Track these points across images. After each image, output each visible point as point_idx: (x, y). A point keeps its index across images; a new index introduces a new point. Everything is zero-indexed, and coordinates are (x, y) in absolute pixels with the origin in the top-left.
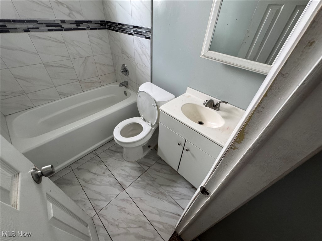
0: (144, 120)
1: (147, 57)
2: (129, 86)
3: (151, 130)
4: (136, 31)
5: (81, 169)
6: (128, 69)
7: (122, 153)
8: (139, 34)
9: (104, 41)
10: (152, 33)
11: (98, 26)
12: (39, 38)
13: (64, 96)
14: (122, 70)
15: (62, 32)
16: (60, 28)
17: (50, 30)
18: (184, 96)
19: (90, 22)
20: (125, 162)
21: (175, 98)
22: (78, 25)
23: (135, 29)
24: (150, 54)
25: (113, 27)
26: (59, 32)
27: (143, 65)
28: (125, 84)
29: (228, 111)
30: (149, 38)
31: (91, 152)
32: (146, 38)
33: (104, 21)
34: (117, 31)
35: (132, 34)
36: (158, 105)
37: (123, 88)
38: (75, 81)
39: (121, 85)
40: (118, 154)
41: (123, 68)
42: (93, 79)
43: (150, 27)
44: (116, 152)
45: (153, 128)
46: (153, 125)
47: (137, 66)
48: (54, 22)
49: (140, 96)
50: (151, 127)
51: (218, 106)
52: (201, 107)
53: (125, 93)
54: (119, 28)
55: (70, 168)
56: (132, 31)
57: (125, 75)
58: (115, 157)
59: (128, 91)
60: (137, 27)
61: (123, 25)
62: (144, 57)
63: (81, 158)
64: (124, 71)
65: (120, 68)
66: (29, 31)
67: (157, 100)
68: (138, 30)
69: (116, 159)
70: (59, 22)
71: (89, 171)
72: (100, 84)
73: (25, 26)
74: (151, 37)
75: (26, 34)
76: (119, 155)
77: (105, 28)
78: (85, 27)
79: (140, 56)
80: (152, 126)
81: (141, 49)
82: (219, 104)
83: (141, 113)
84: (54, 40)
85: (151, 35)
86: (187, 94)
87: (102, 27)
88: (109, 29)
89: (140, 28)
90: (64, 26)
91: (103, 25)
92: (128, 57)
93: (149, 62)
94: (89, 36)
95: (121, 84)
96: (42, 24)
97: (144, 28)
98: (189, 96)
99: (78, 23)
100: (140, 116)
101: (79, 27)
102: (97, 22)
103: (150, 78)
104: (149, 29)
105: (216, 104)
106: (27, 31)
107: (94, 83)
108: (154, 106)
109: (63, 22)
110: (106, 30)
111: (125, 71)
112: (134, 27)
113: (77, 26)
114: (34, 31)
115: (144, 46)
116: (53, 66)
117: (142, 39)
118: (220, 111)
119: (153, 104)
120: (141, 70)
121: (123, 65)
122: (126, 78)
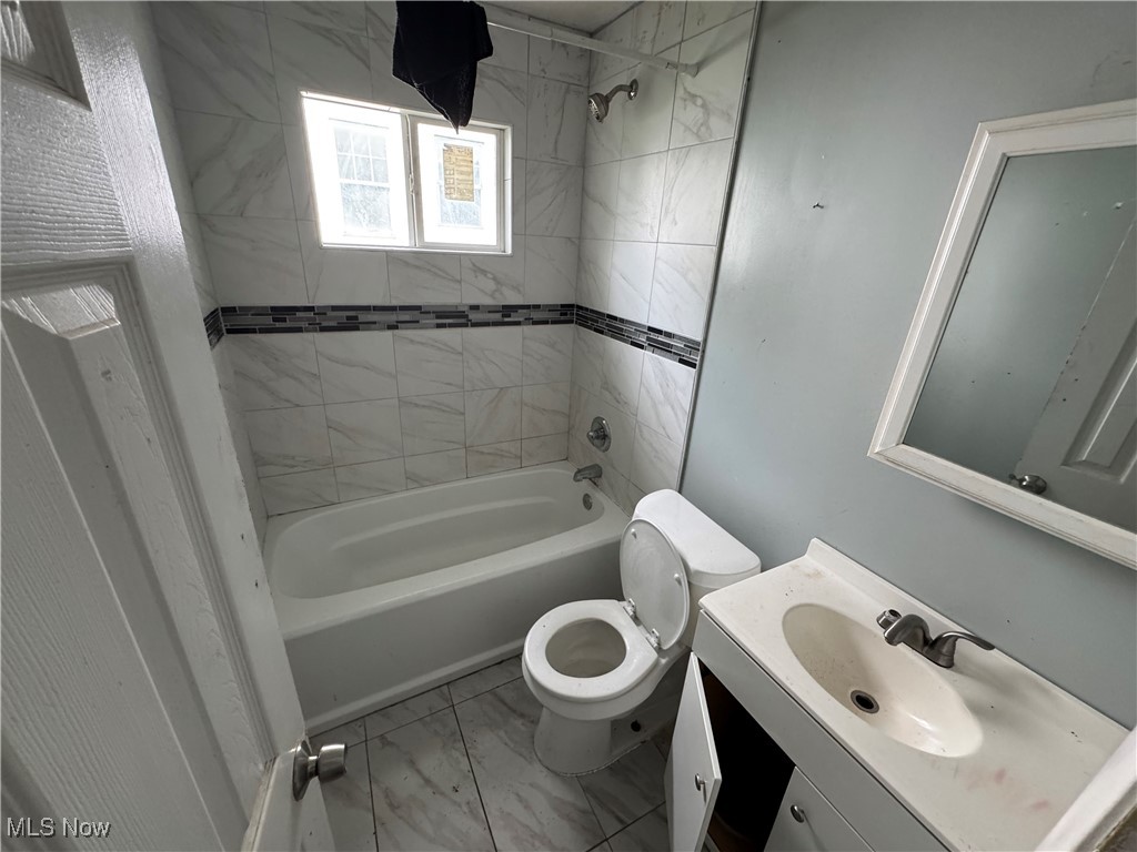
0: (636, 619)
1: (679, 412)
2: (603, 481)
3: (656, 664)
4: (658, 340)
5: (390, 744)
6: (611, 431)
7: (532, 722)
8: (665, 349)
9: (559, 351)
10: (704, 351)
11: (556, 315)
12: (412, 341)
13: (416, 485)
14: (591, 434)
15: (465, 330)
16: (463, 321)
17: (439, 326)
18: (794, 567)
19: (537, 307)
20: (538, 766)
21: (762, 571)
22: (507, 315)
23: (653, 336)
24: (687, 406)
25: (592, 320)
26: (459, 330)
27: (662, 431)
28: (593, 474)
29: (1000, 684)
30: (693, 366)
31: (437, 687)
32: (681, 361)
33: (572, 306)
34: (602, 332)
35: (641, 347)
36: (694, 584)
37: (585, 486)
38: (456, 446)
39: (579, 474)
40: (518, 723)
41: (597, 426)
42: (504, 446)
43: (699, 338)
44: (514, 711)
45: (663, 661)
46: (665, 648)
47: (641, 431)
48: (454, 309)
49: (635, 535)
50: (654, 655)
51: (944, 650)
52: (869, 631)
53: (587, 502)
54: (607, 325)
55: (361, 730)
56: (642, 339)
57: (597, 447)
58: (506, 732)
59: (599, 497)
60: (659, 332)
61: (622, 320)
62: (666, 412)
63: (402, 701)
64: (597, 438)
65: (586, 427)
66: (397, 328)
67: (694, 565)
68: (661, 338)
69: (509, 743)
70: (466, 309)
71: (412, 763)
72: (520, 461)
73: (392, 318)
74: (697, 363)
75: (390, 333)
76: (523, 728)
77: (571, 322)
78: (521, 319)
79: (655, 405)
80: (659, 649)
81: (661, 387)
82: (951, 640)
83: (627, 589)
84: (443, 347)
85: (698, 359)
86: (808, 561)
87: (562, 318)
88: (580, 325)
89: (669, 335)
90: (474, 316)
91: (566, 314)
92: (618, 402)
93: (680, 427)
94: (524, 338)
95: (579, 471)
96: (429, 312)
97: (681, 338)
98: (818, 574)
99: (508, 310)
100: (621, 598)
101: (506, 319)
102: (551, 308)
103: (675, 477)
104: (698, 344)
105: (937, 640)
106: (392, 327)
107: (502, 456)
108: (680, 582)
109: (475, 308)
110: (572, 325)
111: (601, 435)
112: (650, 329)
113: (504, 316)
114: (407, 329)
115: (674, 381)
116: (417, 405)
117: (672, 365)
118: (957, 671)
119: (676, 575)
120: (651, 444)
121: (598, 420)
122: (597, 456)
